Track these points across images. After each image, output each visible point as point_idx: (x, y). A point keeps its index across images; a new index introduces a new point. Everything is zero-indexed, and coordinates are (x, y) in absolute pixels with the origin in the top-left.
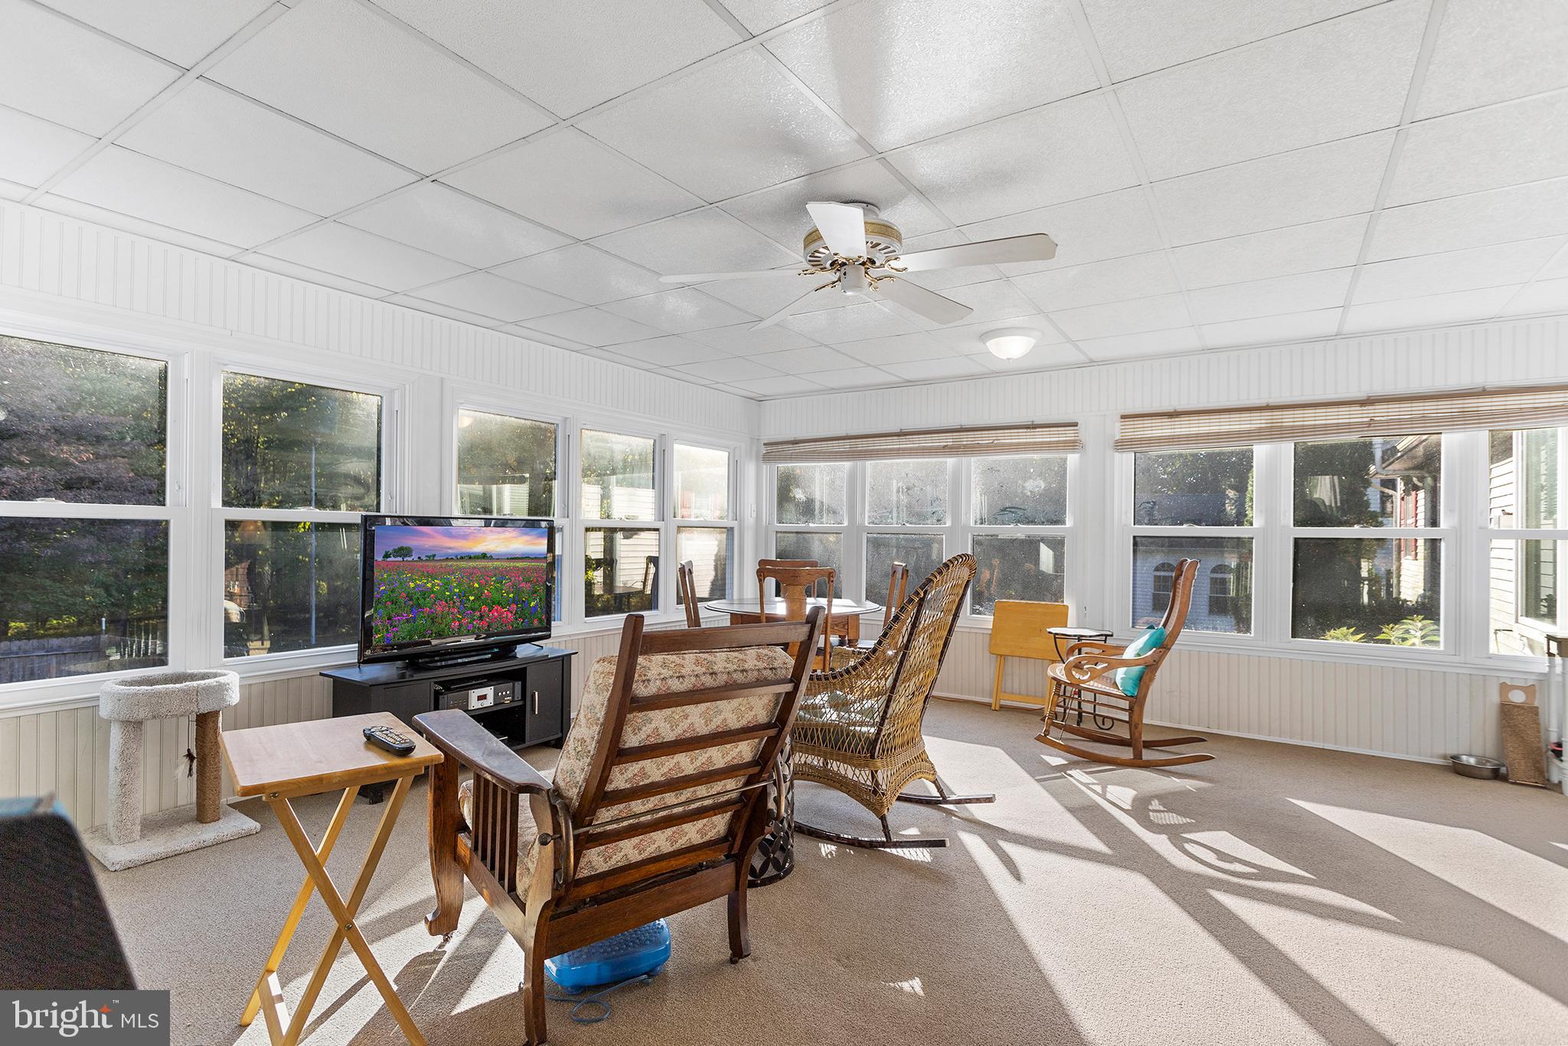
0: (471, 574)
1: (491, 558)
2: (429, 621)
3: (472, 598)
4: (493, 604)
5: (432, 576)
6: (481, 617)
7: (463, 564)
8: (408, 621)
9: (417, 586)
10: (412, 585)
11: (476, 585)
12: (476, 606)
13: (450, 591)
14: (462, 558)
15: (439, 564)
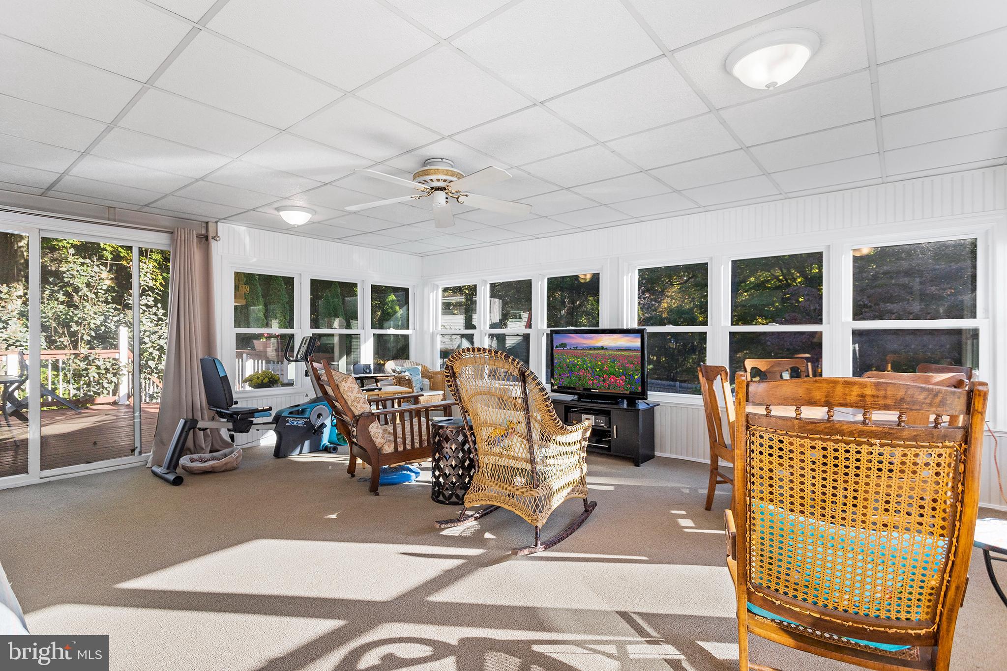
0: (596, 357)
1: (606, 349)
2: (577, 379)
3: (598, 370)
4: (610, 374)
5: (577, 357)
6: (604, 380)
7: (591, 352)
8: (568, 377)
9: (570, 361)
10: (568, 361)
11: (599, 363)
12: (601, 374)
13: (586, 365)
14: (591, 349)
15: (579, 351)
